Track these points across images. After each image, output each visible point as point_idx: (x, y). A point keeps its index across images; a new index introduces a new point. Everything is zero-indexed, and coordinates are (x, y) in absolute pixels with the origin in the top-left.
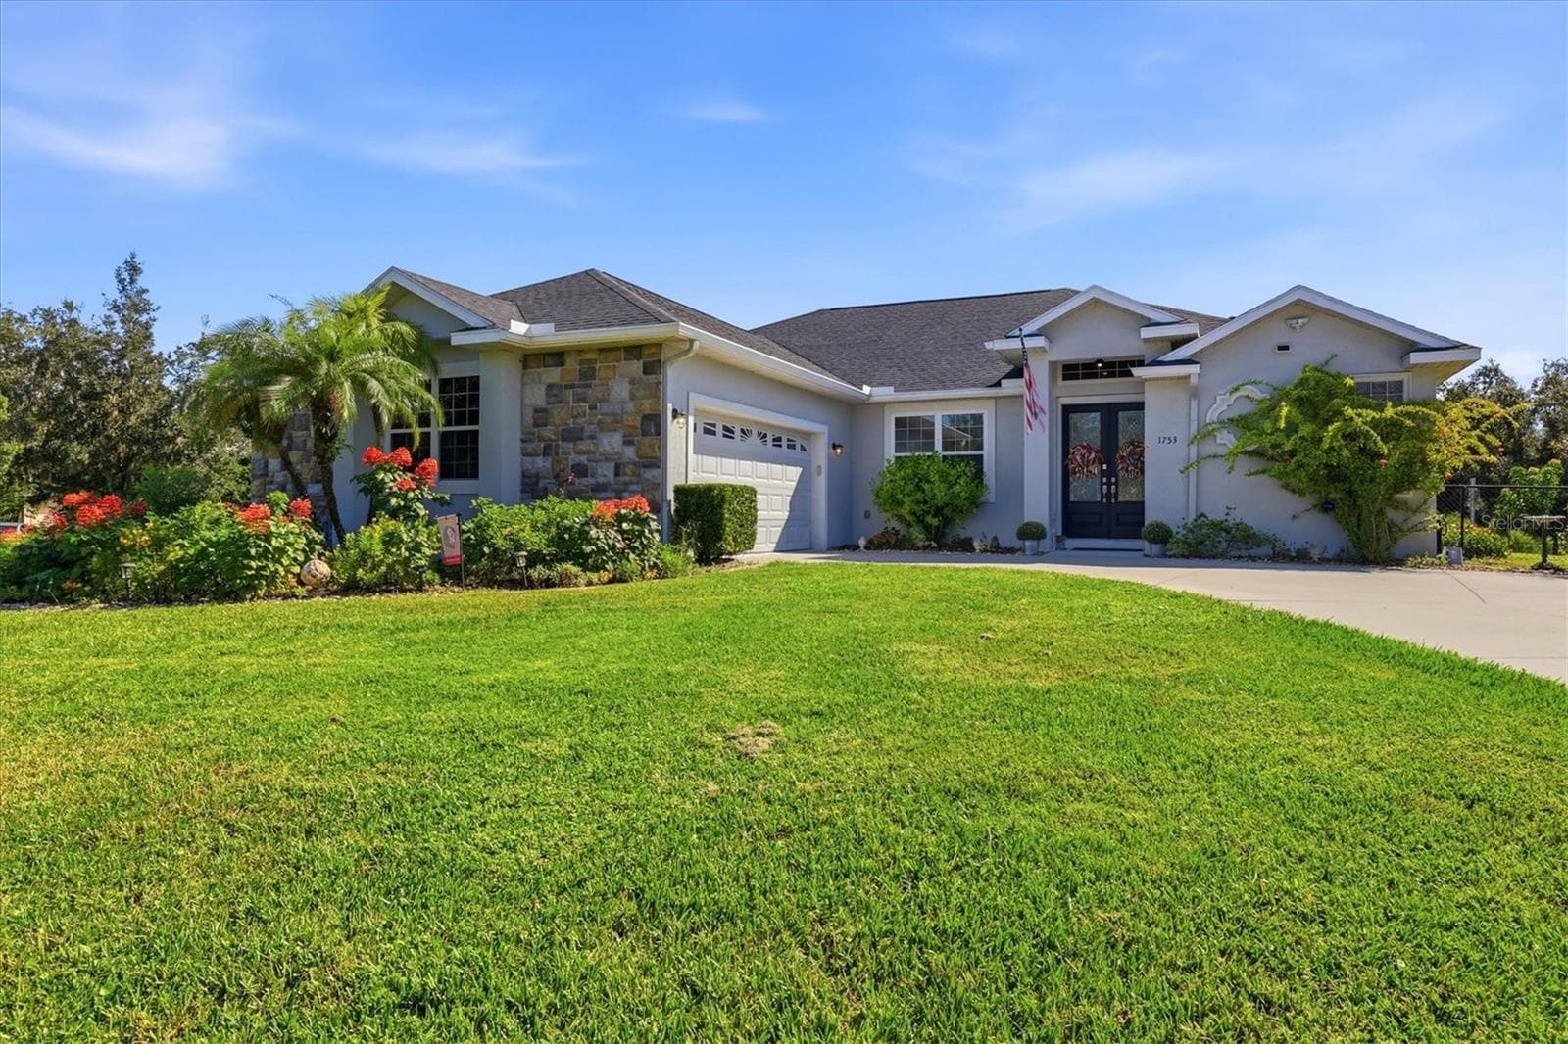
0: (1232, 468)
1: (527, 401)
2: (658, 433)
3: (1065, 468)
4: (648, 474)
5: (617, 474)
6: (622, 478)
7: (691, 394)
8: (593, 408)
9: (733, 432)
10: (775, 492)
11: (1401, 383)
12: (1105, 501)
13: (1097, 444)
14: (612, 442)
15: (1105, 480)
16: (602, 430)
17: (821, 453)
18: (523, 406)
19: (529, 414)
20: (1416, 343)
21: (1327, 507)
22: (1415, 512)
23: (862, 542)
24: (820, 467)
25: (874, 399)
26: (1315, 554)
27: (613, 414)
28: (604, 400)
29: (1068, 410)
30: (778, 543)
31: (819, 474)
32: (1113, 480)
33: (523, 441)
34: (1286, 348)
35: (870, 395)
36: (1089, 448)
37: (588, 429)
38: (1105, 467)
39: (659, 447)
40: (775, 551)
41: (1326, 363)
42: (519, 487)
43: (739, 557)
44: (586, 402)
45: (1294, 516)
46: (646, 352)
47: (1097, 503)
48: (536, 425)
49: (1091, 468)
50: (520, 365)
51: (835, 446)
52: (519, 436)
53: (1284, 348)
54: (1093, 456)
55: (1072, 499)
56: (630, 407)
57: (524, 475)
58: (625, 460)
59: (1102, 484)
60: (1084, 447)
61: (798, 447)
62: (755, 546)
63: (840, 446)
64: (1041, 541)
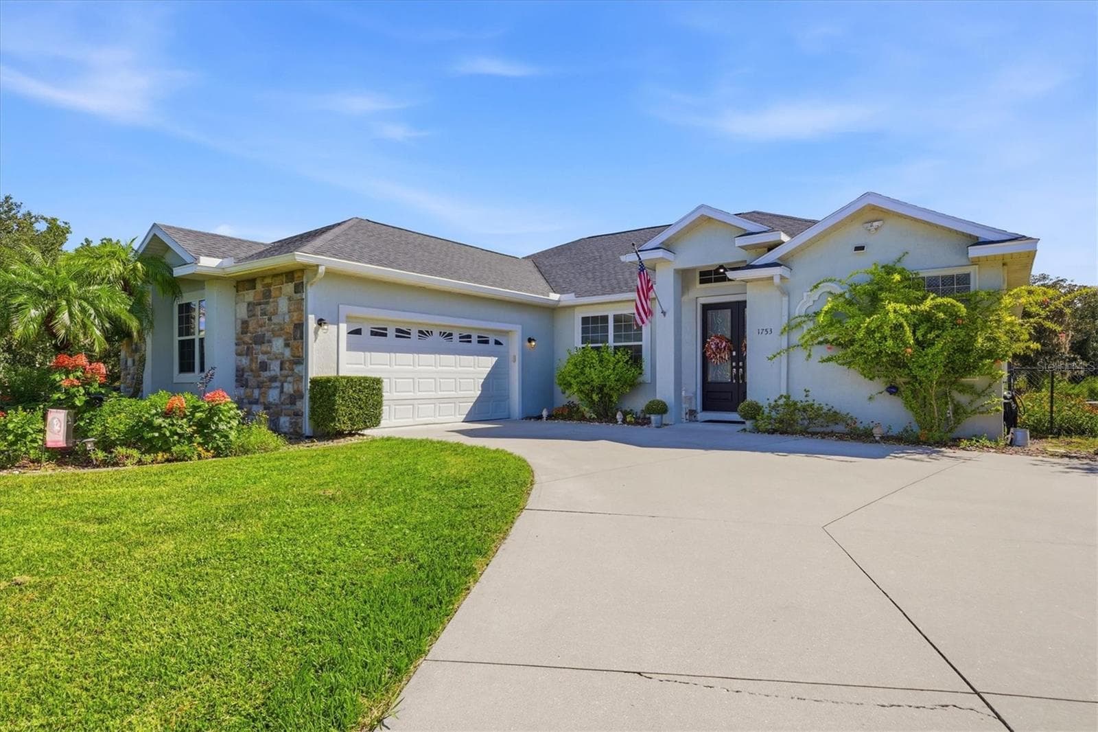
0: (809, 356)
1: (238, 317)
2: (302, 338)
3: (704, 354)
4: (297, 369)
5: (281, 369)
6: (283, 372)
7: (340, 306)
8: (270, 319)
9: (410, 334)
10: (466, 376)
11: (968, 275)
12: (734, 381)
13: (728, 335)
14: (278, 345)
15: (734, 364)
16: (274, 336)
17: (515, 345)
18: (236, 319)
19: (239, 322)
20: (977, 238)
21: (893, 390)
22: (979, 395)
23: (545, 413)
24: (515, 356)
25: (562, 304)
26: (877, 432)
27: (279, 324)
28: (275, 313)
29: (706, 308)
30: (467, 415)
31: (515, 361)
32: (741, 364)
33: (236, 344)
34: (862, 248)
35: (559, 301)
36: (721, 338)
37: (268, 335)
38: (734, 353)
39: (302, 349)
40: (463, 422)
41: (899, 260)
42: (234, 378)
43: (366, 432)
44: (266, 315)
45: (870, 398)
46: (296, 276)
47: (729, 383)
48: (242, 333)
49: (723, 355)
50: (235, 289)
51: (530, 340)
52: (234, 341)
53: (859, 248)
54: (724, 344)
55: (709, 380)
56: (287, 319)
57: (237, 371)
58: (286, 358)
59: (732, 368)
60: (717, 337)
61: (492, 342)
62: (382, 422)
63: (534, 340)
64: (664, 416)
